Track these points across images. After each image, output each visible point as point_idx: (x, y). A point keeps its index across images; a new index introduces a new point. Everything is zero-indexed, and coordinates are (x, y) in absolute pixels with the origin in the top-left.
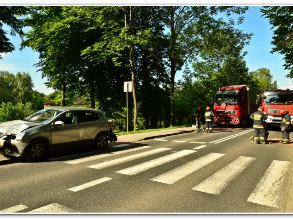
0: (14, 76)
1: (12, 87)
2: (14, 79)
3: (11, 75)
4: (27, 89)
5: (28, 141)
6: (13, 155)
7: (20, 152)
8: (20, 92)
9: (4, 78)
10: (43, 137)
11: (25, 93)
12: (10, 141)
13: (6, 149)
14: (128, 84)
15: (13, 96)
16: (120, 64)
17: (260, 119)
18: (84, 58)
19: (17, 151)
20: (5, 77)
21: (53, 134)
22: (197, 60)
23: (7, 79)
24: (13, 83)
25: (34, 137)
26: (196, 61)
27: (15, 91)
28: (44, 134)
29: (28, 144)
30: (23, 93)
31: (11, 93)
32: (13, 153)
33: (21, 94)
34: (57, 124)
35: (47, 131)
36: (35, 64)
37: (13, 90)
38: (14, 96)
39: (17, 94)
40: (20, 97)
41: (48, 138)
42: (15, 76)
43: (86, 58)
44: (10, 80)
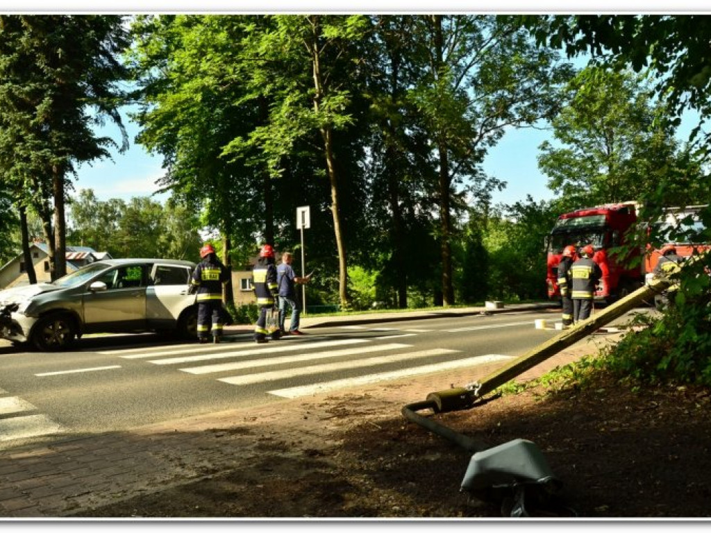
0: (161, 208)
1: (159, 231)
2: (160, 214)
3: (155, 206)
4: (188, 235)
5: (37, 315)
6: (15, 338)
7: (25, 333)
8: (172, 243)
9: (138, 211)
10: (66, 310)
11: (184, 244)
12: (10, 315)
13: (5, 328)
14: (303, 212)
15: (158, 251)
16: (281, 173)
17: (587, 277)
18: (231, 161)
19: (21, 332)
20: (142, 209)
21: (87, 304)
22: (549, 147)
23: (147, 215)
24: (159, 222)
25: (48, 308)
26: (546, 150)
27: (162, 241)
28: (69, 306)
29: (37, 319)
30: (179, 244)
31: (155, 244)
32: (16, 335)
33: (174, 247)
34: (94, 288)
35: (75, 300)
36: (159, 180)
37: (159, 238)
38: (161, 250)
39: (168, 247)
40: (174, 254)
41: (78, 311)
42: (163, 206)
43: (234, 160)
44: (153, 215)
